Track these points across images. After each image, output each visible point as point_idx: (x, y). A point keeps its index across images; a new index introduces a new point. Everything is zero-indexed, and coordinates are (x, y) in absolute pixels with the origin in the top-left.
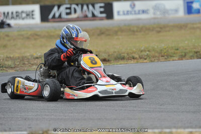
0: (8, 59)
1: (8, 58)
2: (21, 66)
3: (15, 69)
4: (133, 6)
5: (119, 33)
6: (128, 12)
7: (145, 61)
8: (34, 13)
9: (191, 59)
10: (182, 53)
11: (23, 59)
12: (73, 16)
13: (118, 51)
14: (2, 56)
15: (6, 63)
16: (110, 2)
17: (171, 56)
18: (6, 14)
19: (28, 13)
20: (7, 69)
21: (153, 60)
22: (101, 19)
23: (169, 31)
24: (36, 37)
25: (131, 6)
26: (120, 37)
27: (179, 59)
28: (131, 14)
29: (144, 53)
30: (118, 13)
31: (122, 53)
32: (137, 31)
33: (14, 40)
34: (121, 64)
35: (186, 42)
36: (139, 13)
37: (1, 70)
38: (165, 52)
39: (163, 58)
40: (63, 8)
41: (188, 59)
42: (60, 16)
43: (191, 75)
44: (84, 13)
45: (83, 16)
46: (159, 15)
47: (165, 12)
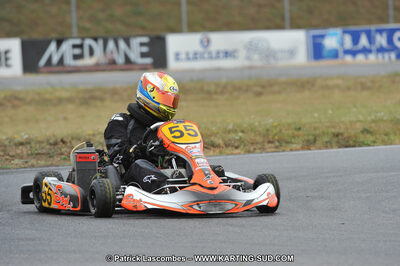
4: (206, 43)
6: (196, 54)
7: (237, 151)
8: (9, 55)
9: (326, 147)
10: (308, 135)
12: (88, 61)
16: (162, 34)
17: (287, 143)
21: (252, 149)
22: (145, 68)
23: (279, 92)
24: (16, 102)
25: (202, 42)
27: (303, 148)
28: (203, 58)
29: (233, 136)
30: (177, 56)
32: (216, 93)
35: (316, 115)
36: (218, 57)
38: (276, 135)
39: (270, 145)
40: (66, 46)
41: (320, 149)
42: (61, 61)
43: (329, 181)
44: (109, 56)
45: (107, 61)
46: (257, 60)
47: (270, 54)
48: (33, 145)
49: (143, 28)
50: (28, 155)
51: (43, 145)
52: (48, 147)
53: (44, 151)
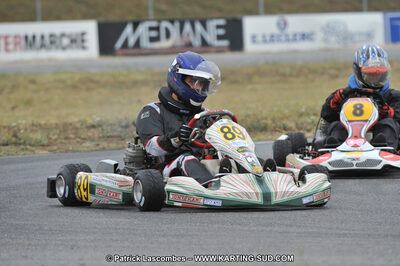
0: (34, 128)
1: (36, 127)
2: (61, 143)
3: (49, 148)
4: (283, 26)
5: (256, 79)
6: (272, 36)
8: (86, 37)
11: (65, 128)
12: (164, 44)
13: (255, 115)
14: (24, 122)
15: (31, 135)
16: (238, 16)
18: (30, 38)
19: (73, 37)
20: (34, 148)
22: (220, 50)
24: (91, 85)
25: (278, 24)
26: (258, 87)
28: (279, 40)
29: (305, 119)
30: (254, 38)
31: (263, 119)
32: (291, 76)
33: (47, 90)
34: (259, 140)
36: (294, 40)
37: (23, 149)
40: (143, 29)
42: (137, 44)
44: (185, 39)
45: (183, 44)
46: (334, 43)
47: (347, 37)
48: (104, 127)
49: (220, 10)
50: (100, 138)
51: (115, 127)
52: (120, 129)
53: (115, 134)
